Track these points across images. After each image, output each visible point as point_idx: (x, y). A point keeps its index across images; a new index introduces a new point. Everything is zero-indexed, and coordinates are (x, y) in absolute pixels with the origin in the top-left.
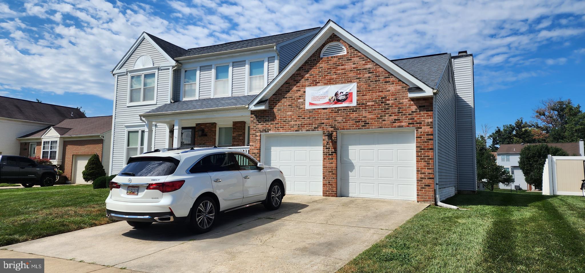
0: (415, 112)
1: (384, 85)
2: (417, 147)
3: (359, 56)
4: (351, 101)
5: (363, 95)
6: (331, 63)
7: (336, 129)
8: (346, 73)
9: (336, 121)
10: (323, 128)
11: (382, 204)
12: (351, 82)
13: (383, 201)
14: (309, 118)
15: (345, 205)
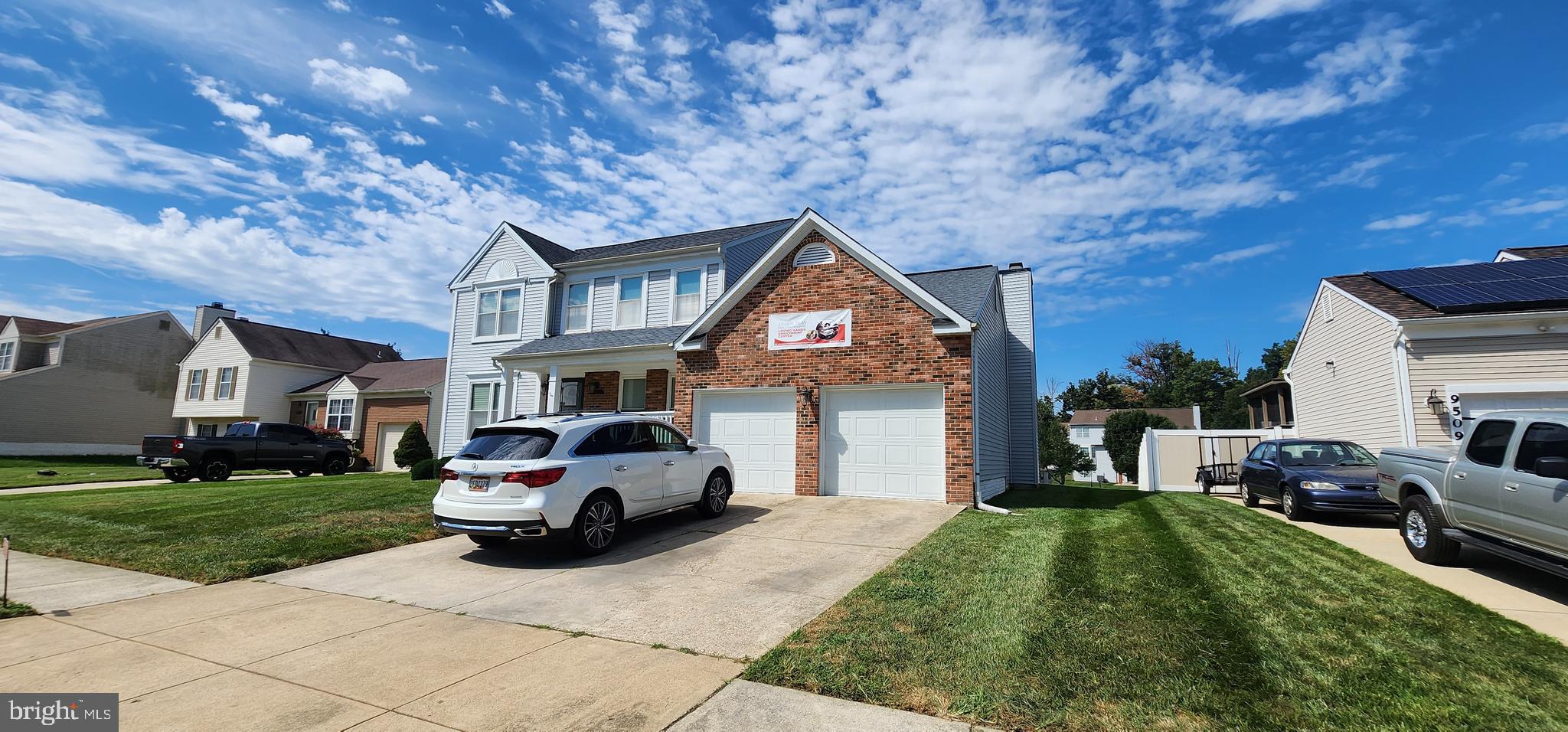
0: (943, 358)
1: (895, 313)
2: (946, 414)
3: (855, 267)
4: (843, 338)
5: (861, 330)
6: (810, 275)
7: (818, 384)
8: (834, 294)
9: (818, 370)
10: (798, 381)
11: (891, 506)
12: (842, 307)
13: (894, 503)
14: (775, 365)
15: (831, 509)
